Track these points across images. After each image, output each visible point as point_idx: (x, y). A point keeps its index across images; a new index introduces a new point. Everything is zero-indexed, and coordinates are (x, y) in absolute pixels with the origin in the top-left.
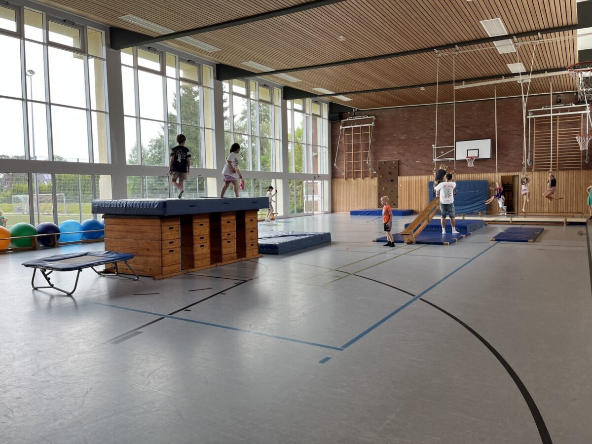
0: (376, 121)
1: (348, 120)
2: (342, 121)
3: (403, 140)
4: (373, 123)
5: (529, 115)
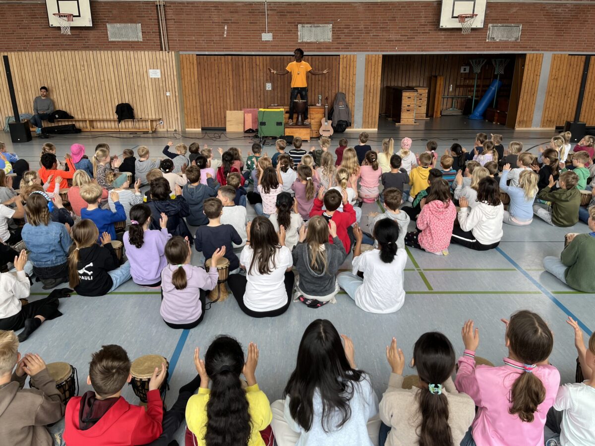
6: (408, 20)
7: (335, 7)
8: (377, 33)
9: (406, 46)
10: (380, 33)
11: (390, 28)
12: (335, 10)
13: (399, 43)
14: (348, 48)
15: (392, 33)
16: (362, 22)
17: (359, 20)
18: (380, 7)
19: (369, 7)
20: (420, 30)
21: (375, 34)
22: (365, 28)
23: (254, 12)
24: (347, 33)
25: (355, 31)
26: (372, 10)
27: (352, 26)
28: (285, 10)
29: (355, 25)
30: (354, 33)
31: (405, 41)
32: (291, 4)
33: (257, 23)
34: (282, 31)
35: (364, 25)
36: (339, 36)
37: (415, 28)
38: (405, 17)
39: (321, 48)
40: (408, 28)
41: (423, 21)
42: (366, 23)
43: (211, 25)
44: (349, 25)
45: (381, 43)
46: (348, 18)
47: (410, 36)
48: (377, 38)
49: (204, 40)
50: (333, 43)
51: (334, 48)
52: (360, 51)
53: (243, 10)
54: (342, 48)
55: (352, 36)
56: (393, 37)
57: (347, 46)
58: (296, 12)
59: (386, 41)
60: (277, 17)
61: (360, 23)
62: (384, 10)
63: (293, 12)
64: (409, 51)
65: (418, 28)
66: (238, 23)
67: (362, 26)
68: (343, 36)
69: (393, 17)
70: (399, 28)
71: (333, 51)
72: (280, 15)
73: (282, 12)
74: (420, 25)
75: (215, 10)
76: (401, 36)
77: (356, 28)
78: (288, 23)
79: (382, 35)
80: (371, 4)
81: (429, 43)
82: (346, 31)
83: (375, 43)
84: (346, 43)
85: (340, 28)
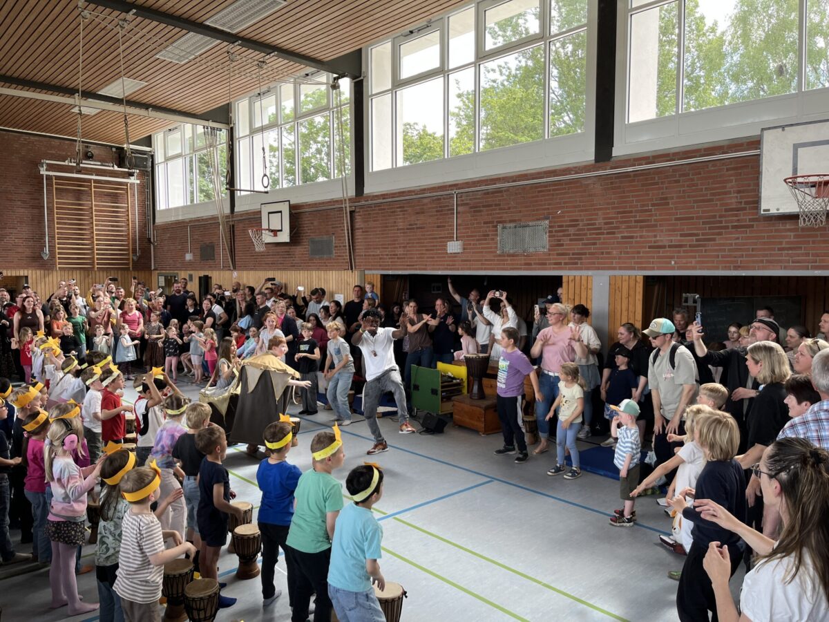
5: (41, 169)
6: (695, 202)
7: (553, 190)
8: (630, 232)
9: (695, 257)
10: (635, 232)
11: (655, 220)
12: (553, 195)
13: (679, 252)
14: (576, 263)
15: (662, 231)
16: (600, 213)
17: (595, 210)
18: (634, 181)
19: (612, 183)
20: (726, 222)
21: (626, 235)
22: (606, 224)
23: (442, 211)
24: (574, 235)
25: (588, 229)
26: (619, 188)
27: (582, 220)
28: (480, 203)
29: (587, 220)
30: (585, 234)
31: (690, 246)
32: (488, 193)
33: (444, 226)
34: (475, 236)
35: (604, 219)
36: (559, 240)
37: (714, 217)
38: (689, 197)
39: (530, 264)
40: (698, 218)
41: (733, 200)
42: (608, 213)
43: (395, 233)
44: (577, 220)
45: (639, 253)
46: (575, 207)
47: (703, 234)
48: (631, 243)
49: (387, 255)
50: (549, 255)
51: (550, 264)
52: (598, 269)
53: (430, 208)
54: (566, 264)
55: (582, 240)
56: (663, 239)
57: (575, 259)
58: (496, 205)
59: (650, 247)
60: (469, 215)
61: (597, 214)
62: (643, 185)
63: (491, 206)
64: (701, 269)
65: (721, 216)
66: (424, 228)
67: (600, 221)
68: (566, 241)
69: (662, 199)
70: (677, 219)
71: (550, 269)
72: (474, 211)
73: (476, 207)
74: (726, 210)
75: (401, 211)
76: (682, 235)
77: (589, 224)
78: (485, 223)
79: (641, 237)
80: (616, 178)
81: (753, 250)
82: (572, 231)
83: (628, 253)
84: (573, 254)
85: (562, 226)
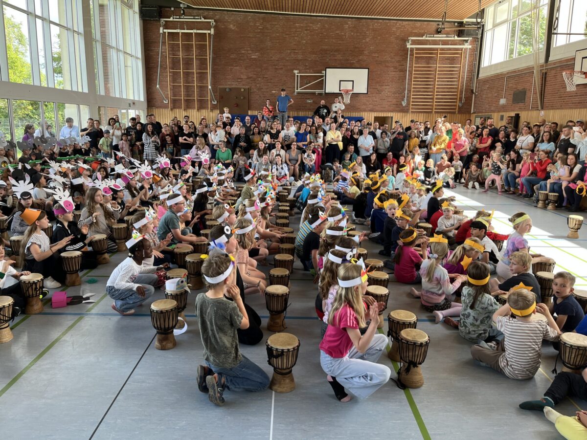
0: (216, 27)
1: (171, 19)
2: (163, 20)
3: (255, 59)
4: (212, 30)
5: (408, 44)
